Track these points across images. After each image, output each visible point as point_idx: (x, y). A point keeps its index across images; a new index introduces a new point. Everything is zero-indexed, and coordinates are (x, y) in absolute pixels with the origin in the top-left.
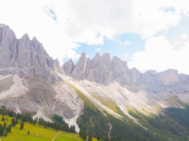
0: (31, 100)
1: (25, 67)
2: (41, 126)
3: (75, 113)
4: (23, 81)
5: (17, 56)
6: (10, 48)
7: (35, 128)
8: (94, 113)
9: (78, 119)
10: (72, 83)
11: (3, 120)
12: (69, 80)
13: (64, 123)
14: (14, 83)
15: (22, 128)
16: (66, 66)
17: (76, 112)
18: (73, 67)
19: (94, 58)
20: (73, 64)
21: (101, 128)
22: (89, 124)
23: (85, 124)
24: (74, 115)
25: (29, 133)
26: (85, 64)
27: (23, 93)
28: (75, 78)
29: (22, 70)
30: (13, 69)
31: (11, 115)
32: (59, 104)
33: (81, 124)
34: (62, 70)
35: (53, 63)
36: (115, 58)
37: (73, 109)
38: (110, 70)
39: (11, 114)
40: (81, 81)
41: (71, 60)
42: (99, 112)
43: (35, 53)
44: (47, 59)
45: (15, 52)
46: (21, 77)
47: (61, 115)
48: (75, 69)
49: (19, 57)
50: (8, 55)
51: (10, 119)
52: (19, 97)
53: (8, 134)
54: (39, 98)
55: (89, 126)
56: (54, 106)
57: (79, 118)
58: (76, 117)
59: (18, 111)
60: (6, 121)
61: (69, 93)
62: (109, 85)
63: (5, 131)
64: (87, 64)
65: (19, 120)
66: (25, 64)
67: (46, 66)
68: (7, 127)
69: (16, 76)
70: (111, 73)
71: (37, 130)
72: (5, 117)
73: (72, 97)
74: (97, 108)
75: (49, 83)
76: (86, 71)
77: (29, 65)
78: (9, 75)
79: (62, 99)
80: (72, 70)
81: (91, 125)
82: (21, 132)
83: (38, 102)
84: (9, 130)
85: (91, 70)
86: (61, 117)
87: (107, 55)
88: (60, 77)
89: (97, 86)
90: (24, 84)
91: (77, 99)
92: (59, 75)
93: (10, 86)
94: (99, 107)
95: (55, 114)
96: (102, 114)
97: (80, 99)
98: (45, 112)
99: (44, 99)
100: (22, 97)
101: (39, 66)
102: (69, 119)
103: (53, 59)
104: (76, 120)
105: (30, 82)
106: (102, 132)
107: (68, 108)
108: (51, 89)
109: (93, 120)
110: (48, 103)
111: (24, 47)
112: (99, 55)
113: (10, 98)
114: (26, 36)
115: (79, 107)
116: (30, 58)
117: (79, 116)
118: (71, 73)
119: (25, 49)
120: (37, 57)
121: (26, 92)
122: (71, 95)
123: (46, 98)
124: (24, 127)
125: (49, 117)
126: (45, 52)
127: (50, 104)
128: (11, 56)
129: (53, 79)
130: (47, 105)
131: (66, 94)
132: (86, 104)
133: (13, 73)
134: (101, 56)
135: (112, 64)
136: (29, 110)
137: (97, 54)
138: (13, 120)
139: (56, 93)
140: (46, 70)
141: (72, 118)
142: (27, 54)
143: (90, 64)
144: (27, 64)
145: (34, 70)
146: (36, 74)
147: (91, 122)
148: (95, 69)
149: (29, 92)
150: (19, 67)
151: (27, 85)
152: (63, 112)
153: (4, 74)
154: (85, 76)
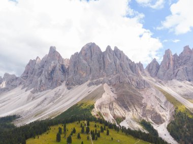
0: (120, 105)
1: (112, 76)
2: (124, 133)
3: (164, 118)
4: (111, 89)
5: (104, 67)
6: (99, 61)
7: (118, 135)
8: (189, 118)
9: (168, 126)
10: (158, 85)
11: (96, 126)
12: (156, 82)
13: (152, 129)
14: (105, 92)
15: (108, 134)
16: (150, 68)
17: (166, 118)
18: (158, 67)
19: (182, 53)
20: (157, 64)
22: (183, 131)
23: (177, 131)
24: (164, 121)
25: (112, 138)
26: (172, 62)
27: (113, 99)
28: (162, 79)
29: (110, 79)
30: (102, 79)
31: (101, 123)
32: (147, 108)
33: (172, 131)
34: (147, 73)
35: (136, 67)
37: (161, 114)
39: (102, 121)
40: (169, 81)
41: (154, 61)
43: (118, 62)
44: (130, 65)
45: (102, 64)
46: (109, 85)
47: (150, 120)
48: (160, 69)
49: (106, 67)
50: (98, 67)
51: (100, 125)
53: (98, 138)
54: (126, 103)
56: (142, 111)
57: (170, 124)
58: (166, 123)
61: (156, 97)
63: (96, 136)
64: (174, 61)
65: (107, 127)
66: (111, 73)
67: (130, 71)
68: (97, 133)
71: (119, 137)
72: (97, 124)
73: (160, 101)
75: (134, 88)
76: (174, 70)
77: (115, 73)
78: (101, 85)
79: (149, 104)
80: (157, 71)
81: (185, 133)
82: (108, 138)
83: (126, 108)
84: (99, 136)
85: (181, 68)
86: (149, 122)
88: (144, 81)
89: (192, 85)
90: (113, 92)
91: (166, 103)
92: (144, 78)
93: (102, 94)
95: (143, 120)
97: (169, 103)
99: (131, 103)
100: (112, 103)
101: (123, 73)
102: (158, 124)
103: (136, 63)
104: (166, 126)
105: (117, 89)
107: (156, 113)
108: (137, 94)
109: (187, 127)
110: (135, 109)
111: (108, 58)
112: (189, 48)
113: (103, 104)
114: (109, 48)
115: (168, 112)
116: (114, 67)
117: (169, 122)
118: (156, 74)
119: (109, 60)
120: (121, 65)
121: (115, 98)
122: (158, 99)
123: (133, 103)
124: (110, 133)
125: (138, 122)
126: (127, 59)
127: (137, 109)
128: (100, 68)
129: (137, 84)
131: (152, 98)
132: (177, 108)
133: (103, 82)
136: (119, 115)
137: (186, 48)
138: (101, 127)
139: (143, 98)
140: (130, 75)
141: (162, 123)
142: (111, 63)
143: (178, 60)
144: (113, 72)
145: (119, 78)
146: (121, 81)
147: (186, 130)
148: (185, 66)
149: (118, 98)
150: (107, 76)
151: (115, 92)
152: (152, 117)
153: (97, 84)
154: (173, 75)
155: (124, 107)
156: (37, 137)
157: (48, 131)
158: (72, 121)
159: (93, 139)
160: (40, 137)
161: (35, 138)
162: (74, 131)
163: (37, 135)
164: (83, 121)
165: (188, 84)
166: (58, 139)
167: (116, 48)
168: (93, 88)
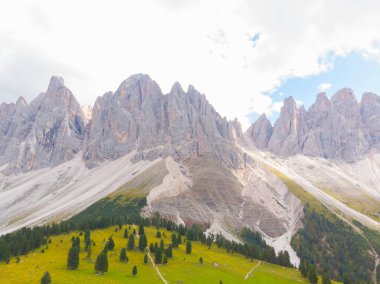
0: (198, 200)
1: (182, 142)
2: (221, 249)
3: (285, 225)
4: (181, 167)
5: (167, 125)
6: (155, 113)
7: (210, 252)
8: (330, 225)
9: (293, 239)
10: (271, 163)
11: (159, 235)
12: (265, 158)
13: (264, 245)
14: (167, 172)
15: (189, 251)
16: (256, 131)
17: (288, 224)
18: (270, 131)
19: (313, 106)
20: (269, 124)
21: (351, 262)
22: (320, 249)
23: (310, 249)
24: (285, 231)
25: (201, 260)
26: (295, 122)
27: (185, 188)
28: (277, 154)
29: (178, 148)
30: (162, 147)
31: (169, 229)
32: (251, 206)
33: (301, 249)
34: (249, 140)
35: (230, 128)
36: (367, 96)
37: (280, 216)
38: (357, 127)
39: (169, 226)
40: (290, 158)
41: (263, 118)
42: (341, 223)
43: (195, 115)
44: (217, 123)
45: (164, 119)
46: (177, 160)
47: (258, 229)
48: (275, 135)
49: (171, 124)
50: (154, 124)
51: (169, 234)
52: (178, 197)
53: (169, 261)
54: (211, 196)
55: (320, 253)
56: (241, 212)
57: (295, 235)
58: (289, 234)
59: (180, 222)
60: (162, 237)
61: (268, 186)
62: (361, 162)
63: (163, 255)
64: (299, 120)
65: (183, 238)
66: (181, 136)
67: (218, 135)
68: (165, 248)
69: (169, 159)
70: (361, 135)
71: (215, 256)
72: (162, 231)
73: (276, 194)
74: (334, 216)
75: (226, 167)
76: (299, 136)
77: (188, 137)
78: (159, 159)
79: (256, 198)
80: (269, 137)
81: (325, 252)
82: (189, 258)
83: (211, 204)
84: (169, 254)
85: (311, 133)
86: (257, 233)
87: (346, 93)
88: (245, 154)
89: (330, 165)
90: (184, 173)
91: (287, 195)
92: (244, 150)
93: (163, 178)
94: (339, 212)
95: (246, 229)
96: (350, 228)
97: (293, 197)
98: (226, 223)
99: (220, 197)
100: (182, 196)
101: (205, 137)
102: (273, 237)
103: (228, 120)
104: (290, 240)
105: (193, 168)
106: (355, 271)
107: (270, 215)
108: (231, 179)
109: (328, 240)
110: (229, 207)
111: (176, 107)
112: (326, 98)
113: (165, 198)
114: (177, 87)
115: (292, 212)
116: (188, 125)
117: (295, 232)
118: (267, 143)
119: (177, 111)
120: (200, 121)
121: (189, 186)
122: (272, 189)
123: (224, 196)
124: (193, 251)
125: (235, 233)
126: (213, 110)
127: (233, 207)
128: (159, 126)
129: (232, 159)
130: (227, 210)
131: (261, 187)
132: (308, 205)
133: (164, 155)
134: (329, 98)
135: (362, 111)
136: (197, 219)
137: (321, 96)
138: (173, 237)
139: (242, 186)
140: (219, 142)
141: (281, 235)
142: (182, 118)
143: (306, 119)
144: (184, 135)
145: (196, 146)
146: (202, 152)
147: (325, 247)
148: (319, 130)
149: (194, 187)
150: (173, 142)
151: (188, 174)
152: (261, 222)
153: (151, 157)
154: (297, 146)
155: (208, 204)
156: (13, 260)
157: (43, 247)
158: (102, 225)
159: (158, 261)
160: (22, 258)
161: (8, 262)
162: (110, 245)
163: (16, 255)
164: (128, 226)
165: (324, 163)
166: (73, 263)
167: (191, 88)
168: (143, 166)
